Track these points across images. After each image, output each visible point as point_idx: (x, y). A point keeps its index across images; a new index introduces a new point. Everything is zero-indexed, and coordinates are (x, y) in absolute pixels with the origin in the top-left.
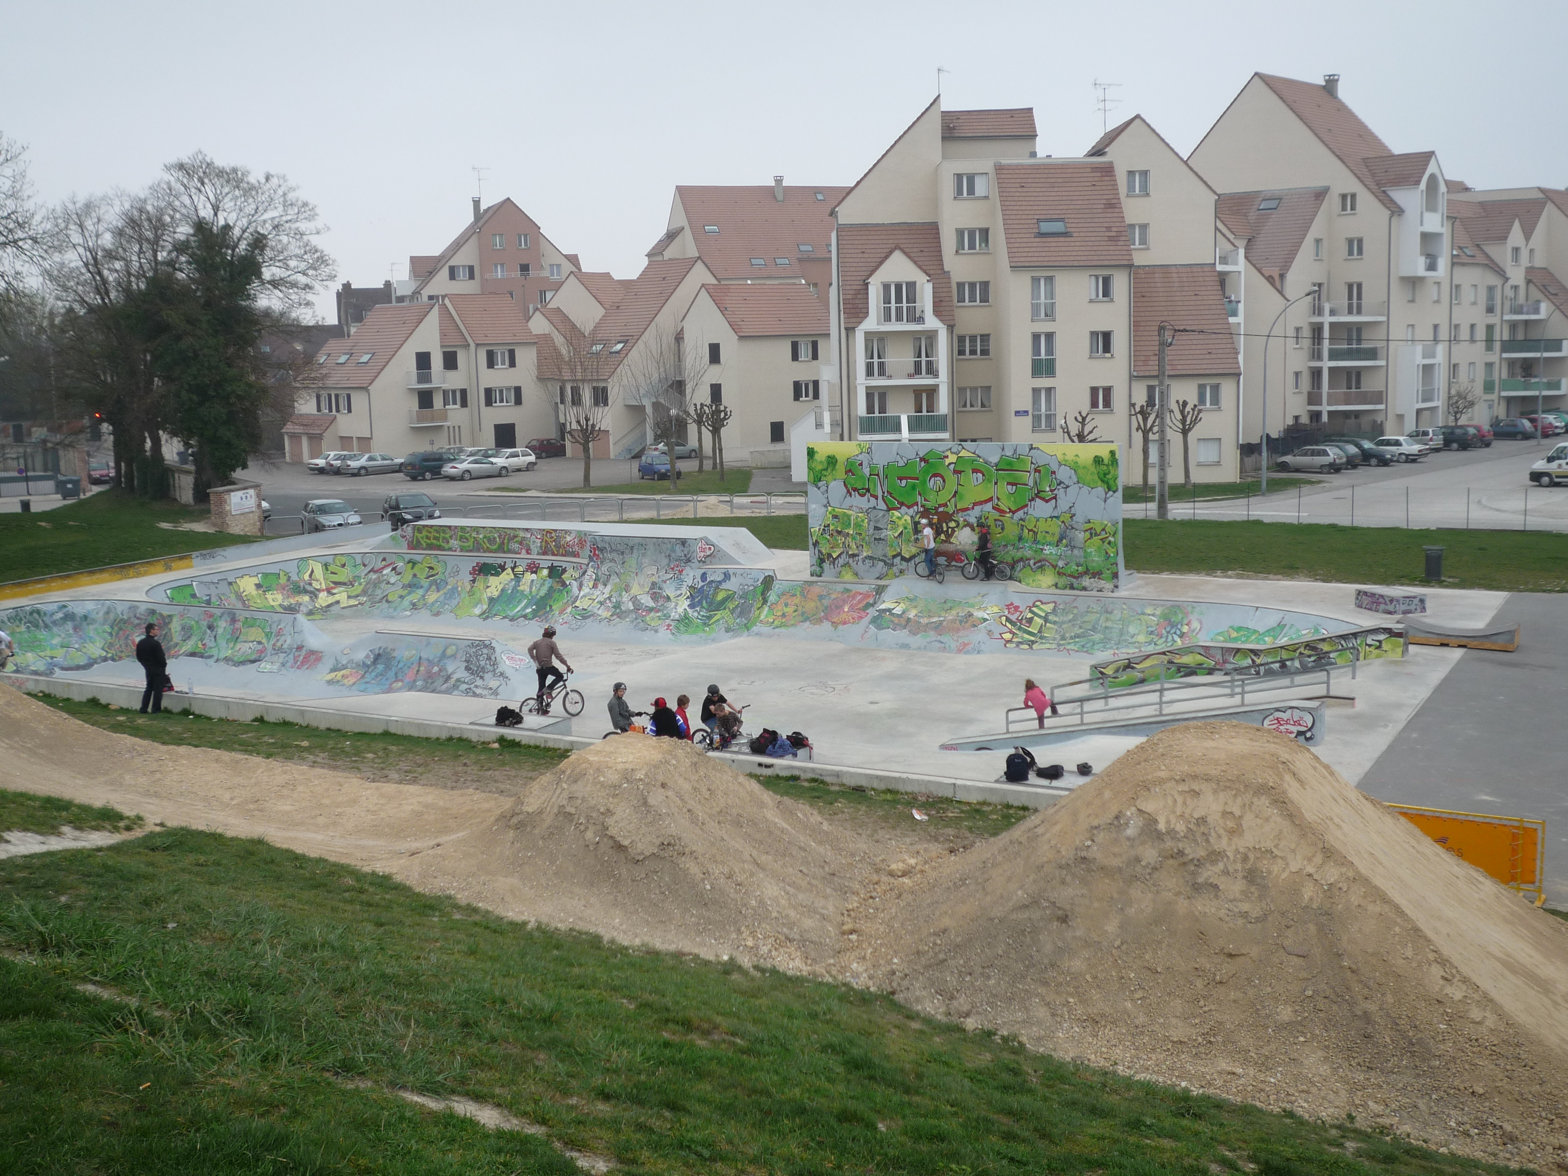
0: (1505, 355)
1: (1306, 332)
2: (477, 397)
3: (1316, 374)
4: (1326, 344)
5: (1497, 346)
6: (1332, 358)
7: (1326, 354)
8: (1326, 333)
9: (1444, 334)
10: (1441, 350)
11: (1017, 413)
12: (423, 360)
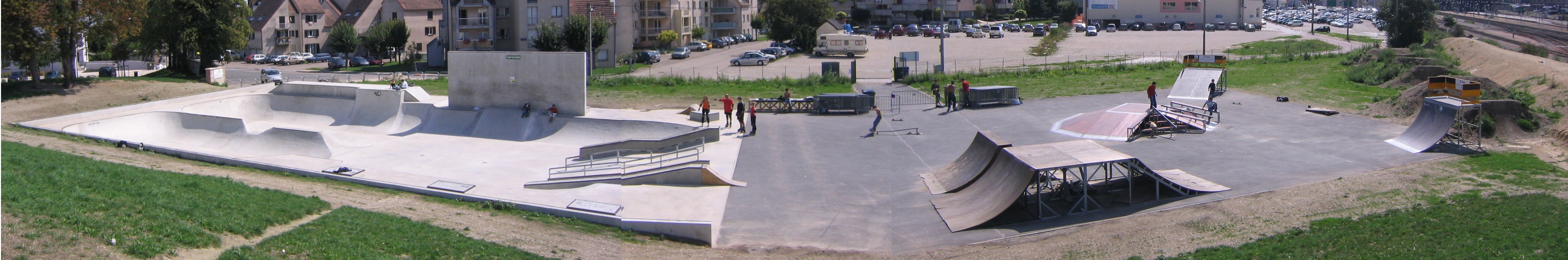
0: (712, 14)
1: (639, 4)
2: (302, 34)
3: (643, 22)
4: (647, 10)
5: (709, 10)
6: (649, 15)
7: (647, 14)
8: (646, 4)
9: (691, 6)
10: (690, 12)
11: (522, 39)
12: (282, 20)
